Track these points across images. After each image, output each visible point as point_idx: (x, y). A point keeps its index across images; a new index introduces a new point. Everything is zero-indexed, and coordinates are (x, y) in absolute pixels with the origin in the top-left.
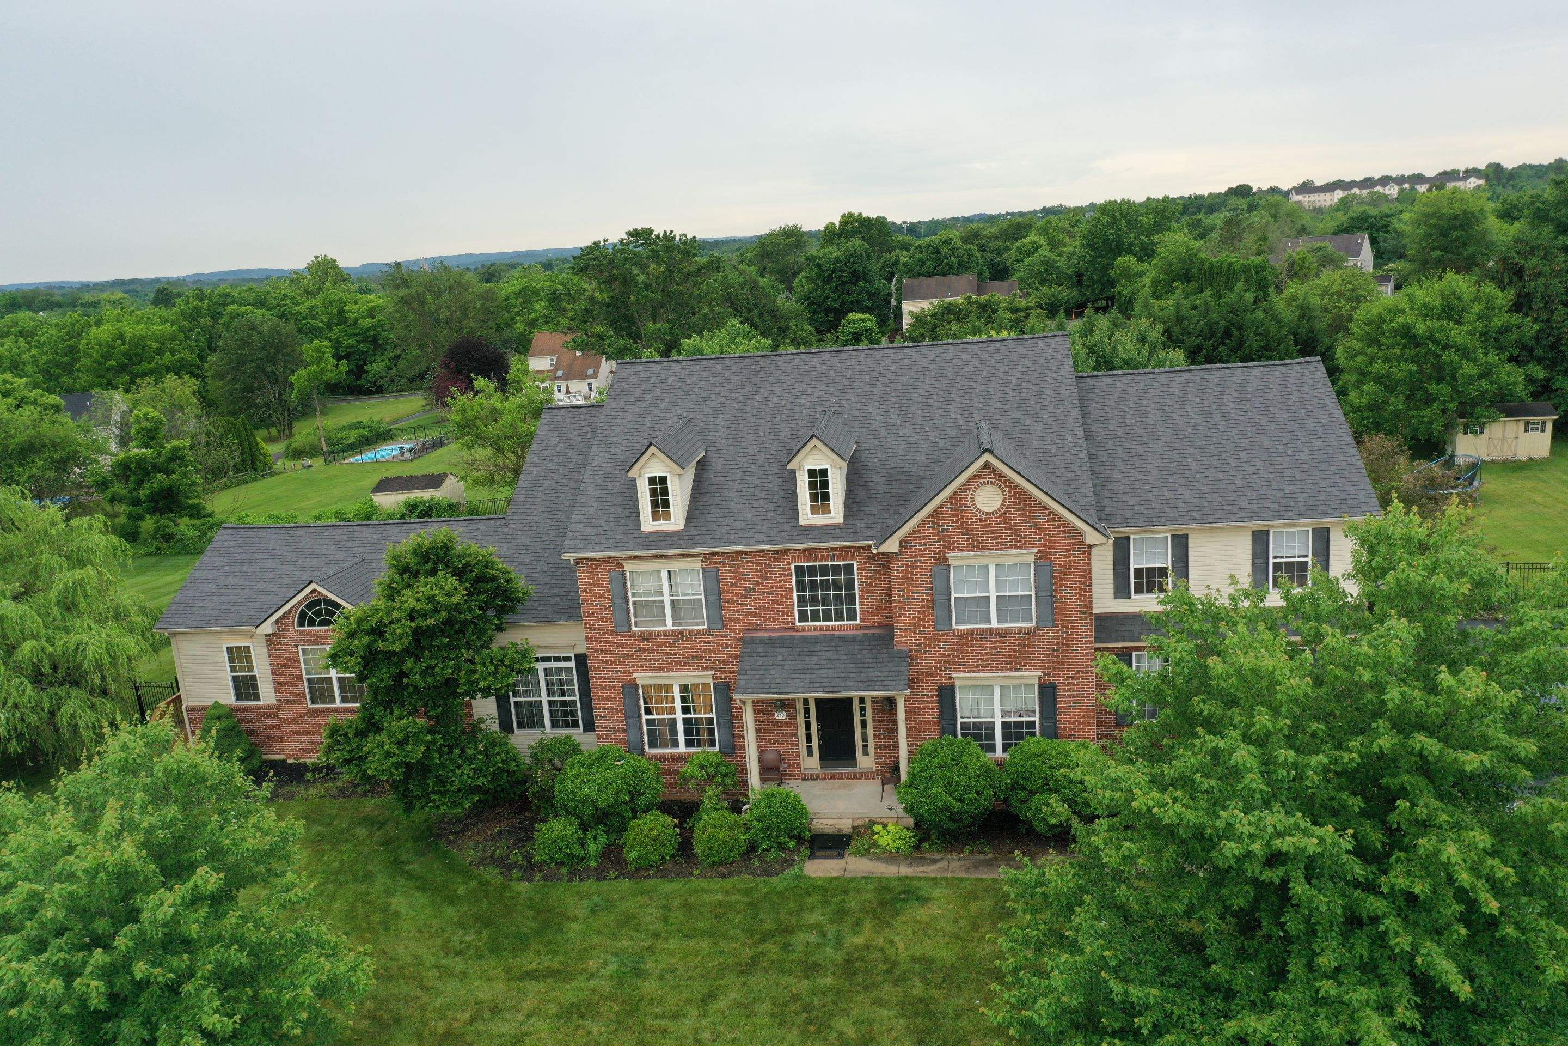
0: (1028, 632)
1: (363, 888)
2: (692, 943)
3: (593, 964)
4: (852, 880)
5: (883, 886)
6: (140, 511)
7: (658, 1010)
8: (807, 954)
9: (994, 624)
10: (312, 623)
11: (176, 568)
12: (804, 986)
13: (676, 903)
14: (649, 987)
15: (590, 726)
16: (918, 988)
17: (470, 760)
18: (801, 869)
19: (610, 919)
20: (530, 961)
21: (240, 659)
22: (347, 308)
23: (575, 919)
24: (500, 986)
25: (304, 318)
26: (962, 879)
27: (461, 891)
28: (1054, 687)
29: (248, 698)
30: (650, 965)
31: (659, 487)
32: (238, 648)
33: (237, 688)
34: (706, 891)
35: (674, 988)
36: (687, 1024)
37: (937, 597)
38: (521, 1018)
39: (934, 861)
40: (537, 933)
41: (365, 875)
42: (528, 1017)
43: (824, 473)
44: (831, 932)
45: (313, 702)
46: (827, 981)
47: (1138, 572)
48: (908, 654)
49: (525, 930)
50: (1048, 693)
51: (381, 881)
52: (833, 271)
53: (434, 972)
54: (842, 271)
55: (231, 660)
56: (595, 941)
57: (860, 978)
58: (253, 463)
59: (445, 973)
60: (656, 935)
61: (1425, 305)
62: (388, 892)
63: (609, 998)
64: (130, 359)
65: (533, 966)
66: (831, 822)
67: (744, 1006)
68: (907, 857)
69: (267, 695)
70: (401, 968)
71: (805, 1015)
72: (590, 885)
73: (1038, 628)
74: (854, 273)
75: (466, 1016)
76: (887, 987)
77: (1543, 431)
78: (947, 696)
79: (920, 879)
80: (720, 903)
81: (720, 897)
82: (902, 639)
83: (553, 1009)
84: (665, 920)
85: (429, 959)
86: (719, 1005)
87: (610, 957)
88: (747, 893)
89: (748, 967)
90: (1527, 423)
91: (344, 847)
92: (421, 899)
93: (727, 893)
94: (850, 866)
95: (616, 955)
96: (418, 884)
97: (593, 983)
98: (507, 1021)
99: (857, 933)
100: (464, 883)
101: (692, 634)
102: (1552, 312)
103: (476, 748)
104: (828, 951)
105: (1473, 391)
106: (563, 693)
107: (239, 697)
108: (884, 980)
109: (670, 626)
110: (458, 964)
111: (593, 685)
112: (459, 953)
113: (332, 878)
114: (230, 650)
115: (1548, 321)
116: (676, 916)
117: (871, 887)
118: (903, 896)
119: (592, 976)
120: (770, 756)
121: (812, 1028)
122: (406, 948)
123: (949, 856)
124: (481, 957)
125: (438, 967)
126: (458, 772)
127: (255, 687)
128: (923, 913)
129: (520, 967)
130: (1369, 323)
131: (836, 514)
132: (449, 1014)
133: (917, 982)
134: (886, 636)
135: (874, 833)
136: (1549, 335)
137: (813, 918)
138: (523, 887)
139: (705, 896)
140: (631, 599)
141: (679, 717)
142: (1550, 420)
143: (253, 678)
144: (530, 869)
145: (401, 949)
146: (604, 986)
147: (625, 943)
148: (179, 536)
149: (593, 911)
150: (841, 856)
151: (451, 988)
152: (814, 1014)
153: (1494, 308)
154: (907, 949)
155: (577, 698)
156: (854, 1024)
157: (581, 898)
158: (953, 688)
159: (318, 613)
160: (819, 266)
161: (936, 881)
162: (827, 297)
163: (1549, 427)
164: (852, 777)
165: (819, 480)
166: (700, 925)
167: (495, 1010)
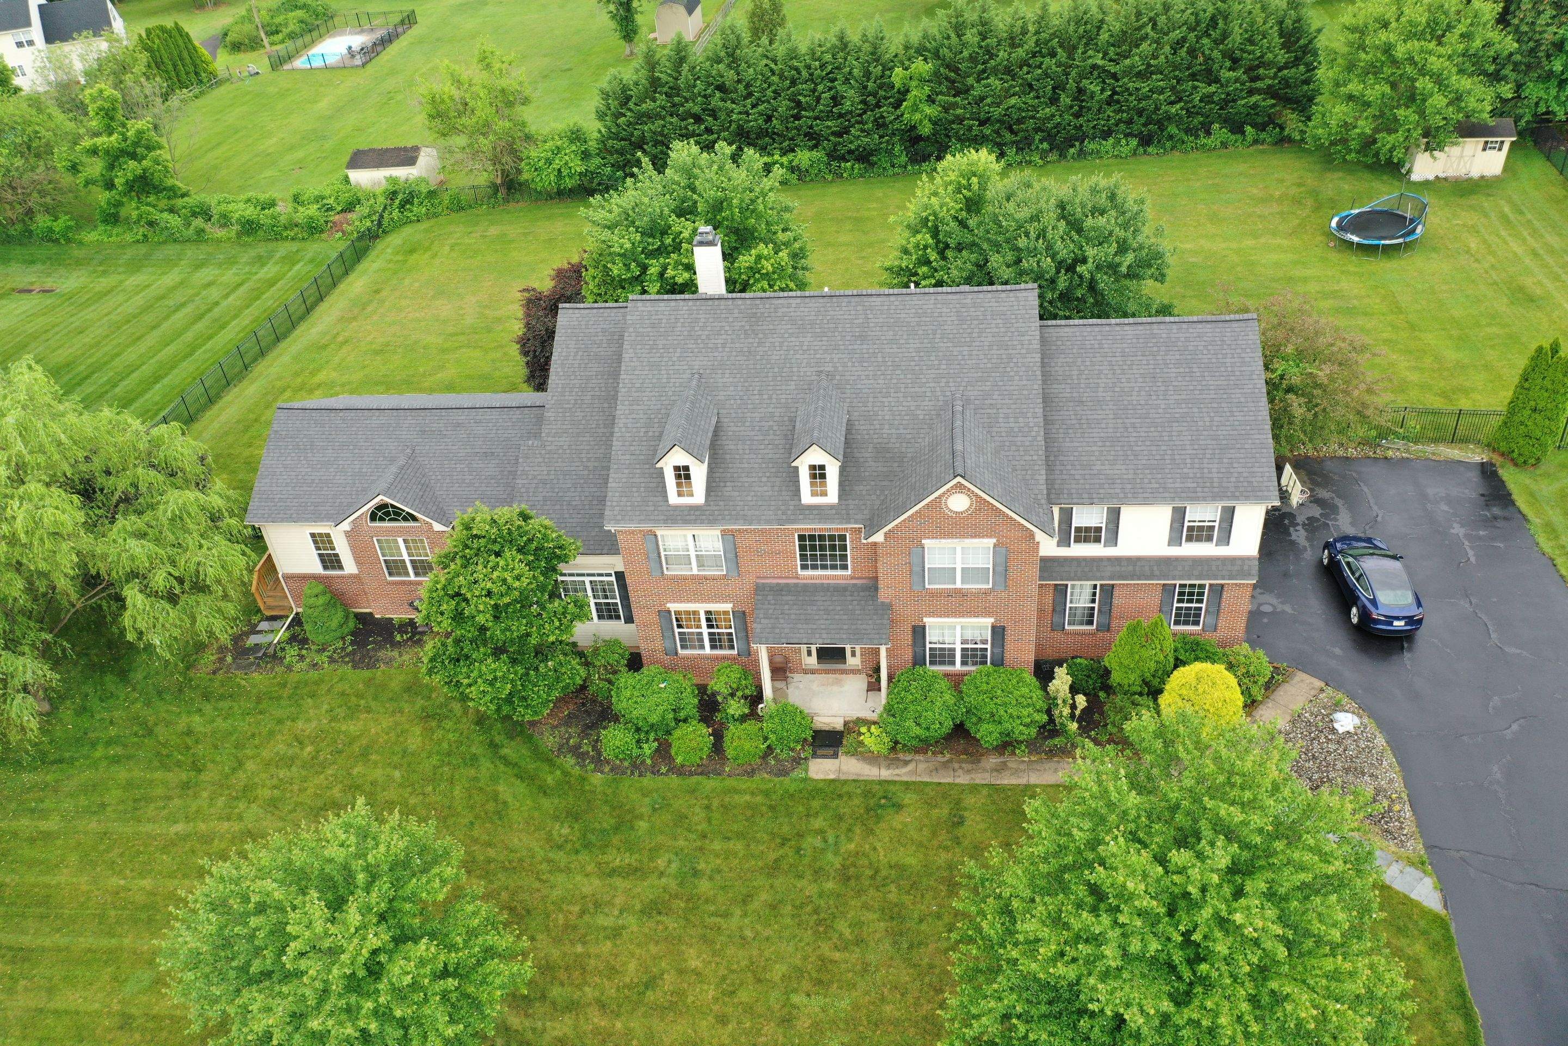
0: (986, 593)
1: (472, 772)
2: (731, 844)
3: (661, 863)
4: (846, 782)
5: (867, 789)
6: (117, 197)
7: (712, 908)
8: (815, 859)
9: (959, 585)
10: (382, 519)
11: (170, 263)
12: (812, 890)
13: (715, 803)
14: (704, 886)
15: (629, 619)
16: (893, 897)
17: (545, 677)
18: (807, 771)
19: (667, 817)
20: (616, 859)
21: (323, 542)
23: (640, 817)
24: (597, 882)
26: (926, 784)
27: (550, 780)
28: (1004, 628)
29: (333, 568)
30: (702, 866)
31: (683, 474)
32: (320, 535)
33: (323, 561)
34: (736, 791)
35: (723, 888)
36: (735, 921)
37: (914, 569)
38: (616, 913)
39: (906, 763)
40: (616, 829)
41: (471, 759)
42: (621, 913)
43: (822, 467)
44: (831, 840)
45: (390, 574)
46: (830, 885)
47: (1078, 529)
48: (889, 606)
49: (605, 825)
50: (998, 632)
51: (486, 765)
53: (544, 866)
55: (315, 542)
56: (660, 838)
57: (852, 883)
59: (556, 868)
60: (704, 836)
61: (1410, 22)
62: (494, 779)
63: (676, 896)
65: (617, 862)
66: (827, 720)
67: (773, 907)
68: (886, 758)
69: (350, 566)
70: (521, 860)
71: (815, 917)
72: (648, 781)
73: (992, 590)
75: (576, 909)
76: (872, 892)
77: (1500, 149)
78: (919, 632)
79: (894, 782)
80: (748, 806)
81: (748, 797)
82: (885, 594)
83: (638, 907)
84: (709, 820)
85: (540, 854)
86: (755, 905)
87: (673, 857)
88: (767, 794)
89: (774, 869)
90: (1486, 143)
91: (449, 724)
92: (521, 788)
93: (753, 794)
94: (844, 768)
95: (677, 854)
96: (516, 771)
97: (664, 880)
98: (607, 915)
99: (850, 840)
100: (551, 773)
101: (714, 578)
102: (1539, 13)
103: (546, 666)
104: (830, 856)
105: (1438, 121)
106: (606, 597)
107: (325, 568)
108: (870, 885)
109: (695, 571)
110: (560, 857)
111: (631, 594)
112: (560, 847)
113: (446, 760)
114: (313, 535)
115: (1533, 23)
116: (716, 816)
117: (859, 791)
118: (883, 801)
119: (662, 874)
120: (778, 659)
121: (821, 929)
122: (520, 840)
123: (917, 757)
124: (577, 852)
125: (549, 861)
126: (536, 689)
127: (339, 561)
128: (899, 820)
129: (607, 863)
130: (1353, 30)
131: (832, 496)
132: (564, 906)
133: (893, 888)
134: (873, 587)
135: (860, 734)
136: (1530, 39)
137: (818, 823)
138: (597, 779)
139: (736, 797)
140: (663, 554)
141: (705, 631)
142: (1508, 141)
143: (337, 555)
144: (599, 761)
145: (516, 840)
146: (673, 885)
147: (681, 843)
148: (163, 225)
149: (654, 810)
150: (835, 756)
151: (560, 878)
152: (822, 915)
153: (1479, 24)
154: (885, 856)
155: (618, 601)
156: (850, 926)
157: (644, 795)
158: (924, 627)
159: (387, 514)
161: (907, 785)
163: (1506, 147)
164: (844, 672)
165: (818, 473)
166: (735, 827)
167: (597, 905)
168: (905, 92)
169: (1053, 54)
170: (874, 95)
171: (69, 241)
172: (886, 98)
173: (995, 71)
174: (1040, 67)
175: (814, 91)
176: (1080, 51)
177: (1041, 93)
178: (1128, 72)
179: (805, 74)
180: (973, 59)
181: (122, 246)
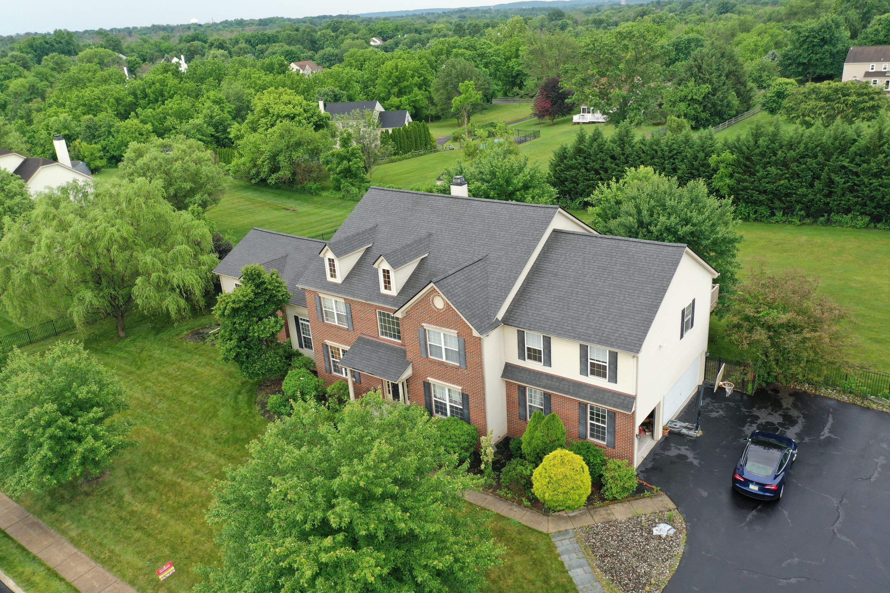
0: (456, 368)
1: (220, 400)
9: (444, 360)
20: (230, 451)
22: (520, 48)
24: (214, 457)
25: (492, 56)
27: (242, 413)
28: (467, 396)
31: (332, 263)
37: (422, 342)
41: (226, 395)
43: (387, 271)
47: (529, 349)
48: (411, 363)
50: (465, 398)
51: (227, 399)
52: (808, 37)
54: (815, 37)
58: (426, 145)
62: (224, 405)
64: (399, 80)
70: (198, 438)
73: (459, 367)
74: (823, 40)
75: (195, 464)
78: (428, 387)
82: (409, 356)
85: (207, 439)
92: (229, 412)
96: (235, 405)
100: (246, 410)
101: (344, 329)
109: (337, 324)
110: (212, 443)
124: (220, 443)
125: (207, 442)
129: (226, 452)
131: (393, 291)
132: (192, 461)
140: (323, 309)
145: (205, 431)
151: (203, 451)
158: (430, 384)
160: (799, 33)
162: (800, 55)
165: (387, 275)
167: (204, 466)
168: (715, 171)
169: (816, 157)
170: (698, 170)
171: (316, 194)
172: (704, 172)
173: (776, 164)
174: (805, 164)
175: (663, 164)
176: (835, 157)
177: (804, 180)
178: (866, 172)
179: (659, 153)
180: (763, 155)
181: (334, 199)
